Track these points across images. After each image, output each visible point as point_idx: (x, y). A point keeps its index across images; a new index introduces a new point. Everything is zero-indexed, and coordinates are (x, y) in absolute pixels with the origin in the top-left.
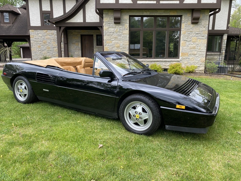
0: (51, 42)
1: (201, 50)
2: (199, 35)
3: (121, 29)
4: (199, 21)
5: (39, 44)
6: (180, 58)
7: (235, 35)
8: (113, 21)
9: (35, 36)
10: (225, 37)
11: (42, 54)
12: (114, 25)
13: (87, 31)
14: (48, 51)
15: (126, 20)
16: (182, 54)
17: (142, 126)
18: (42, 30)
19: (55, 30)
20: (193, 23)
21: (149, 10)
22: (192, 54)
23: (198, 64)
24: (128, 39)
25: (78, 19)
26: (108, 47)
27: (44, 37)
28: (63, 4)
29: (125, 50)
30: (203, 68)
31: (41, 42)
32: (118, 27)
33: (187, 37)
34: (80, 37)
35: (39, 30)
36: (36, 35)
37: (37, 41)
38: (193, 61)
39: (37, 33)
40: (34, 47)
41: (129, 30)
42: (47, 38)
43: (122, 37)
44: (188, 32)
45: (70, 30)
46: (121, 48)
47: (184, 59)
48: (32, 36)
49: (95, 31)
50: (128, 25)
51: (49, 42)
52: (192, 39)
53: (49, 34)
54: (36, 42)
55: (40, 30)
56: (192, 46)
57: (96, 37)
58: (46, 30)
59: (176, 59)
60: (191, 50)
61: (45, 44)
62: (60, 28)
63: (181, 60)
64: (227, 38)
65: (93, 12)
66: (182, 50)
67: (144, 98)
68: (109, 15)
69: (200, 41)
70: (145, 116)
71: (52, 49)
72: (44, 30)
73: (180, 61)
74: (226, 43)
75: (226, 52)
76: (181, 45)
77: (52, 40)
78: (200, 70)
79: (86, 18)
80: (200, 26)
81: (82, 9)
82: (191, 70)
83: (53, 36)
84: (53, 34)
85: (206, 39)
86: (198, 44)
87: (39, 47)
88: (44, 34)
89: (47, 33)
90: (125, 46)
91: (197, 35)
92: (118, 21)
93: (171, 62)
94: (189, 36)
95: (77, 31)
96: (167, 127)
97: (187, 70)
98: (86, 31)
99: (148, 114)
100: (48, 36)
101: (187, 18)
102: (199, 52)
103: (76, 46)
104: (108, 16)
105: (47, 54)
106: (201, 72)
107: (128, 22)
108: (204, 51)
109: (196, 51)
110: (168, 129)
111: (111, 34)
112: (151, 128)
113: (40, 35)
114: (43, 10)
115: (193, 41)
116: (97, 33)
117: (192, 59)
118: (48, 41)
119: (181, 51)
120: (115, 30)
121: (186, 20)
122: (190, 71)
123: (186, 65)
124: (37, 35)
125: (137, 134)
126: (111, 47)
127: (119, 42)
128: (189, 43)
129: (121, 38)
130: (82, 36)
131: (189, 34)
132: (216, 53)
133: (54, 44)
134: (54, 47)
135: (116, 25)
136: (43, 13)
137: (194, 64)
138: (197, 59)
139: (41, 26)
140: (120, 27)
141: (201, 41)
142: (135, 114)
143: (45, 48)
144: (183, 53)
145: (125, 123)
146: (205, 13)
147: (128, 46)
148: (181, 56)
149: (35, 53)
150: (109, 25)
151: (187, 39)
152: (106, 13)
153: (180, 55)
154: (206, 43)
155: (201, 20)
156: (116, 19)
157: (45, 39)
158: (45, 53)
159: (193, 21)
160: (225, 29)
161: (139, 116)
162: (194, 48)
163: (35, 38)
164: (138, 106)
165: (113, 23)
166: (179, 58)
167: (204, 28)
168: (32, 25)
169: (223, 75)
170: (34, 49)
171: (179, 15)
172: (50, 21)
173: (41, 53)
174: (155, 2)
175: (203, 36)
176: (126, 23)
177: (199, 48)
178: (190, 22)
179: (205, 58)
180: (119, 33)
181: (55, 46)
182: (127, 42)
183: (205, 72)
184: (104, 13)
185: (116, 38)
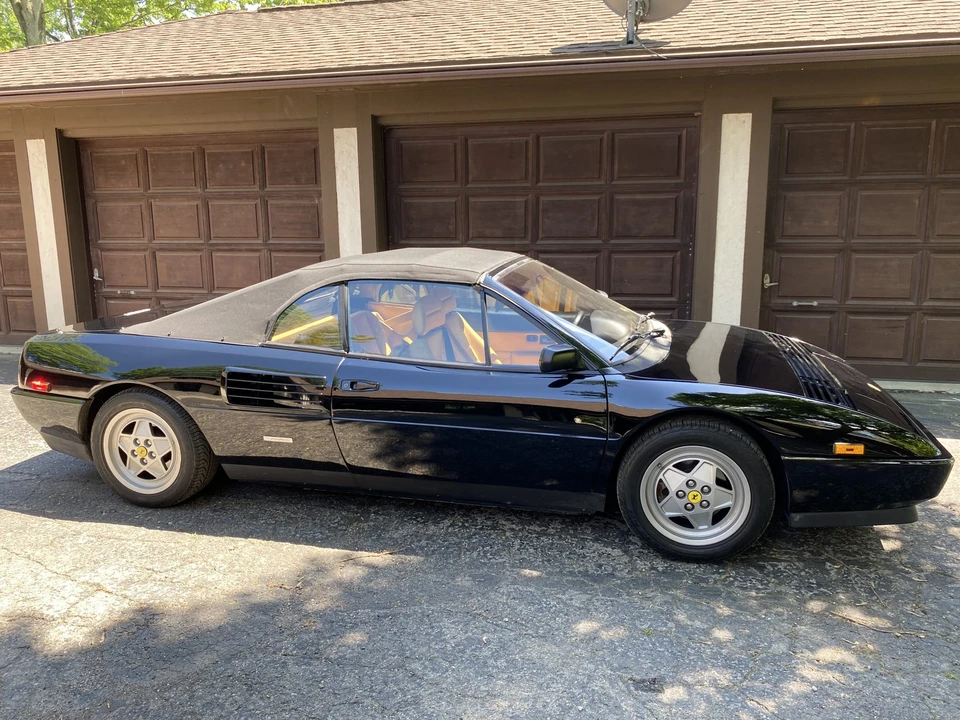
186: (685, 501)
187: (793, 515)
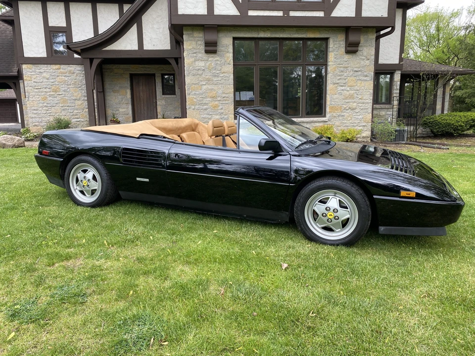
0: (69, 90)
1: (363, 101)
2: (360, 73)
3: (219, 62)
4: (360, 49)
5: (43, 94)
6: (328, 115)
7: (412, 73)
8: (202, 48)
9: (34, 77)
10: (397, 77)
11: (51, 114)
12: (205, 56)
13: (143, 66)
14: (62, 107)
15: (227, 46)
16: (331, 108)
17: (339, 232)
18: (49, 66)
19: (76, 66)
20: (348, 52)
21: (269, 28)
22: (347, 108)
23: (360, 126)
24: (233, 81)
25: (128, 43)
26: (195, 97)
27: (55, 78)
28: (91, 14)
29: (226, 102)
30: (368, 133)
31: (48, 90)
32: (213, 59)
33: (339, 77)
34: (129, 79)
35: (43, 66)
36: (37, 74)
37: (39, 87)
38: (351, 121)
39: (38, 71)
40: (34, 99)
41: (234, 65)
42: (60, 80)
43: (220, 79)
44: (341, 67)
45: (108, 65)
46: (219, 99)
47: (335, 117)
48: (28, 76)
49: (159, 66)
50: (230, 56)
51: (66, 89)
52: (347, 80)
53: (64, 73)
54: (36, 90)
55: (46, 66)
56: (348, 93)
57: (161, 78)
58: (58, 65)
59: (320, 118)
60: (347, 101)
61: (58, 93)
62: (91, 60)
63: (329, 120)
64: (400, 78)
65: (157, 30)
66: (331, 101)
67: (344, 183)
68: (195, 37)
69: (361, 84)
70: (344, 214)
71: (70, 103)
72: (54, 65)
73: (327, 122)
74: (398, 87)
75: (400, 104)
76: (328, 92)
77: (70, 85)
78: (363, 137)
79: (145, 42)
80: (361, 57)
81: (136, 25)
82: (349, 137)
83: (73, 76)
84: (73, 73)
85: (371, 80)
86: (358, 90)
87: (45, 99)
88: (55, 72)
89: (59, 71)
90: (227, 95)
91: (356, 74)
92: (211, 48)
93: (312, 124)
94: (342, 75)
95: (122, 66)
96: (382, 229)
97: (343, 137)
98: (141, 66)
99: (349, 210)
100: (63, 77)
101: (338, 43)
102: (360, 105)
103: (120, 97)
104: (192, 39)
105: (61, 114)
106: (365, 140)
107: (231, 50)
108: (369, 102)
109: (355, 102)
110: (383, 233)
111: (200, 72)
112: (355, 233)
113: (44, 74)
114: (50, 25)
115: (349, 84)
116: (162, 70)
117: (349, 117)
118: (62, 86)
119: (328, 103)
120: (207, 64)
121: (335, 46)
122: (349, 139)
123: (339, 128)
124: (38, 76)
125: (331, 245)
126: (201, 98)
127: (215, 88)
128: (343, 88)
129: (218, 80)
130: (132, 76)
131: (342, 72)
132: (382, 106)
133: (76, 92)
134: (75, 100)
135: (208, 56)
136: (50, 31)
137: (353, 126)
138: (357, 117)
139: (46, 56)
140: (216, 59)
141: (363, 84)
142: (326, 212)
143: (57, 102)
144: (333, 107)
145: (306, 228)
146: (369, 35)
147: (232, 95)
148: (330, 112)
149: (35, 112)
150: (195, 55)
151: (338, 82)
152: (189, 32)
153: (327, 109)
154: (372, 88)
155: (361, 46)
156: (207, 44)
157: (57, 83)
158: (57, 111)
159: (349, 49)
160: (397, 61)
161: (333, 215)
162: (351, 97)
163: (34, 82)
164: (331, 197)
165: (203, 51)
166: (325, 116)
167: (367, 62)
168: (28, 53)
169: (403, 144)
170: (32, 103)
171: (323, 37)
172: (70, 47)
173: (48, 112)
174: (280, 14)
175: (366, 76)
176: (228, 52)
177: (360, 97)
178: (343, 50)
179: (371, 114)
180: (214, 71)
181: (79, 96)
182: (231, 88)
183: (371, 140)
184: (184, 33)
185: (209, 80)
186: (326, 218)
187: (380, 227)
